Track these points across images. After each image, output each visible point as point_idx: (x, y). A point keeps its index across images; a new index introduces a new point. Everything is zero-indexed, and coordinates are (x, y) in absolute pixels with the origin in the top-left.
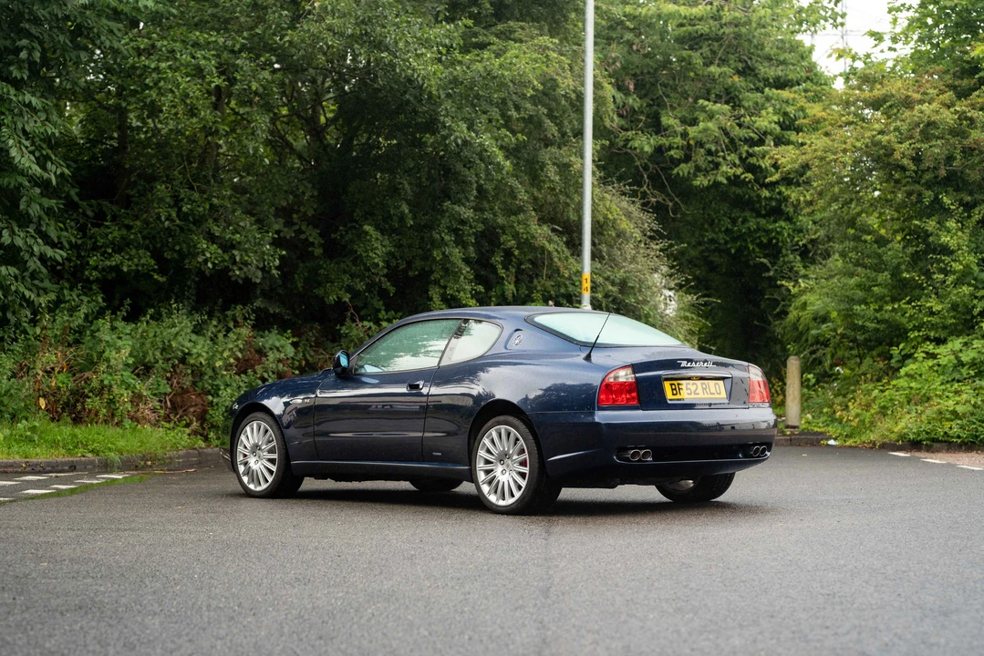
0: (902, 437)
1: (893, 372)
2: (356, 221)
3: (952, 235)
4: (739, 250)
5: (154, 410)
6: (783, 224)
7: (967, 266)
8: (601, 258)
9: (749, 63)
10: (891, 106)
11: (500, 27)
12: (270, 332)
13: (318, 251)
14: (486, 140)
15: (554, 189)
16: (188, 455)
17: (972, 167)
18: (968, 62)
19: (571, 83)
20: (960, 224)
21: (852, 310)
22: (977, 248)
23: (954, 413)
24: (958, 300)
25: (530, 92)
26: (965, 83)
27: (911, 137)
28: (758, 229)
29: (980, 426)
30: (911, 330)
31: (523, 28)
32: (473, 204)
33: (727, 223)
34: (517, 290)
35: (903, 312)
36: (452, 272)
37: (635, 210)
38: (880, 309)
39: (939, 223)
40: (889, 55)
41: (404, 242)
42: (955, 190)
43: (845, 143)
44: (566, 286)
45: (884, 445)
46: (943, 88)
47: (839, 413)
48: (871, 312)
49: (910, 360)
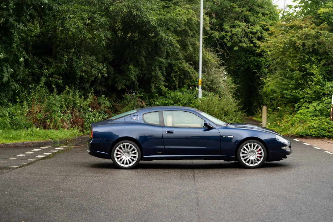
0: (297, 134)
1: (295, 112)
3: (315, 70)
4: (248, 67)
5: (68, 124)
6: (262, 59)
7: (319, 79)
8: (206, 72)
9: (252, 7)
10: (296, 28)
11: (174, 1)
14: (171, 38)
15: (191, 52)
16: (79, 138)
17: (320, 48)
19: (196, 19)
20: (317, 66)
21: (283, 92)
22: (322, 73)
23: (313, 126)
24: (316, 90)
25: (183, 23)
26: (318, 21)
27: (301, 39)
28: (254, 60)
29: (321, 131)
30: (301, 99)
31: (181, 2)
32: (165, 57)
33: (244, 58)
35: (299, 93)
36: (158, 79)
37: (215, 56)
38: (292, 91)
39: (310, 65)
41: (143, 69)
42: (315, 55)
43: (281, 40)
44: (194, 82)
45: (292, 136)
46: (312, 22)
47: (278, 124)
48: (289, 93)
49: (301, 108)
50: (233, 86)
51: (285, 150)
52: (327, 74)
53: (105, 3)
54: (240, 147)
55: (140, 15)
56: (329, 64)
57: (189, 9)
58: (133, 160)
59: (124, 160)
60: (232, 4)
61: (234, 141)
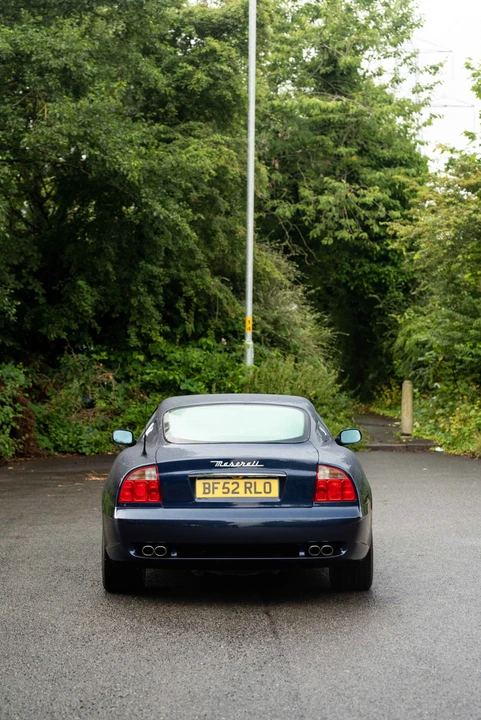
2: (72, 276)
4: (356, 287)
6: (389, 268)
8: (259, 302)
9: (365, 146)
11: (183, 126)
12: (7, 364)
13: (42, 300)
14: (175, 216)
15: (224, 251)
19: (238, 170)
21: (452, 346)
25: (207, 178)
28: (371, 272)
31: (201, 127)
32: (162, 263)
33: (347, 266)
34: (196, 327)
36: (146, 315)
37: (283, 262)
38: (475, 346)
41: (109, 291)
43: (449, 219)
44: (233, 325)
47: (441, 425)
48: (468, 349)
50: (327, 333)
53: (10, 127)
55: (99, 158)
57: (221, 144)
60: (319, 138)
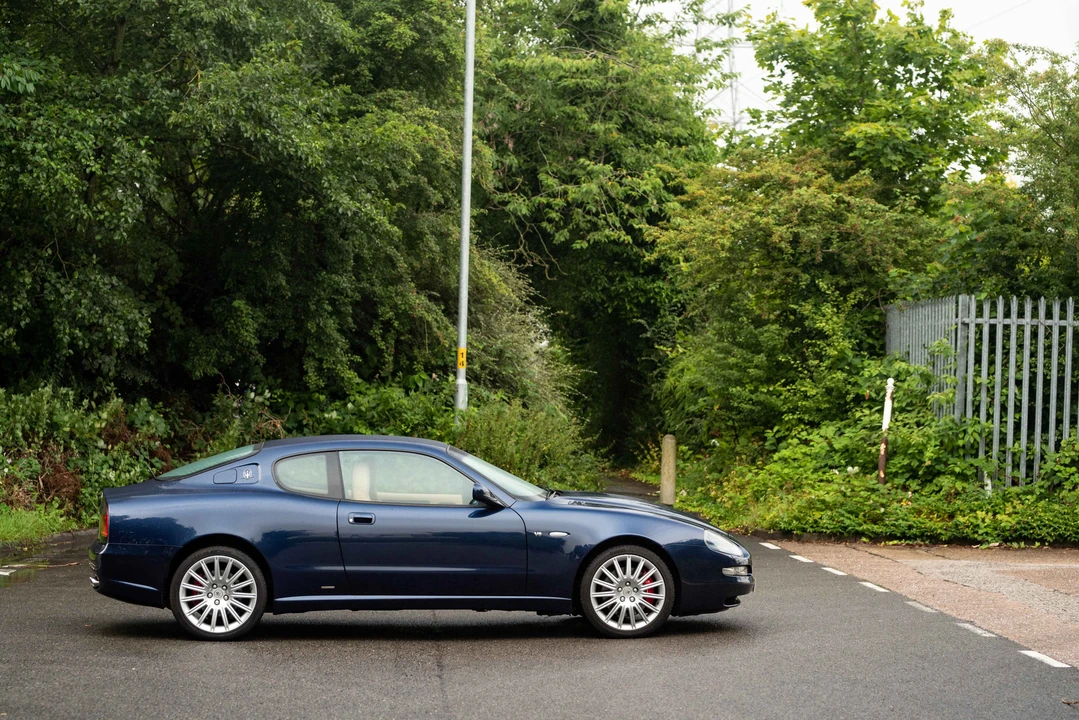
0: (774, 525)
1: (767, 454)
2: (227, 294)
3: (828, 320)
4: (617, 310)
5: (27, 493)
6: (661, 284)
7: (842, 352)
8: (480, 328)
9: (630, 119)
10: (770, 186)
11: (378, 95)
14: (368, 208)
15: (434, 259)
16: (62, 539)
17: (848, 252)
18: (844, 143)
19: (452, 153)
20: (835, 310)
21: (728, 390)
22: (852, 331)
23: (823, 502)
24: (833, 385)
25: (410, 164)
26: (842, 164)
27: (789, 221)
28: (637, 288)
29: (849, 518)
30: (785, 412)
31: (403, 97)
32: (350, 274)
33: (603, 281)
35: (779, 395)
36: (327, 344)
37: (512, 275)
38: (756, 390)
39: (815, 305)
40: (767, 133)
41: (278, 312)
42: (830, 274)
43: (724, 223)
44: (445, 356)
45: (756, 533)
46: (821, 170)
47: (713, 493)
48: (746, 393)
49: (783, 444)
50: (569, 370)
51: (733, 579)
52: (869, 334)
54: (590, 569)
56: (876, 303)
57: (429, 119)
58: (241, 612)
59: (212, 610)
60: (569, 109)
61: (569, 548)
